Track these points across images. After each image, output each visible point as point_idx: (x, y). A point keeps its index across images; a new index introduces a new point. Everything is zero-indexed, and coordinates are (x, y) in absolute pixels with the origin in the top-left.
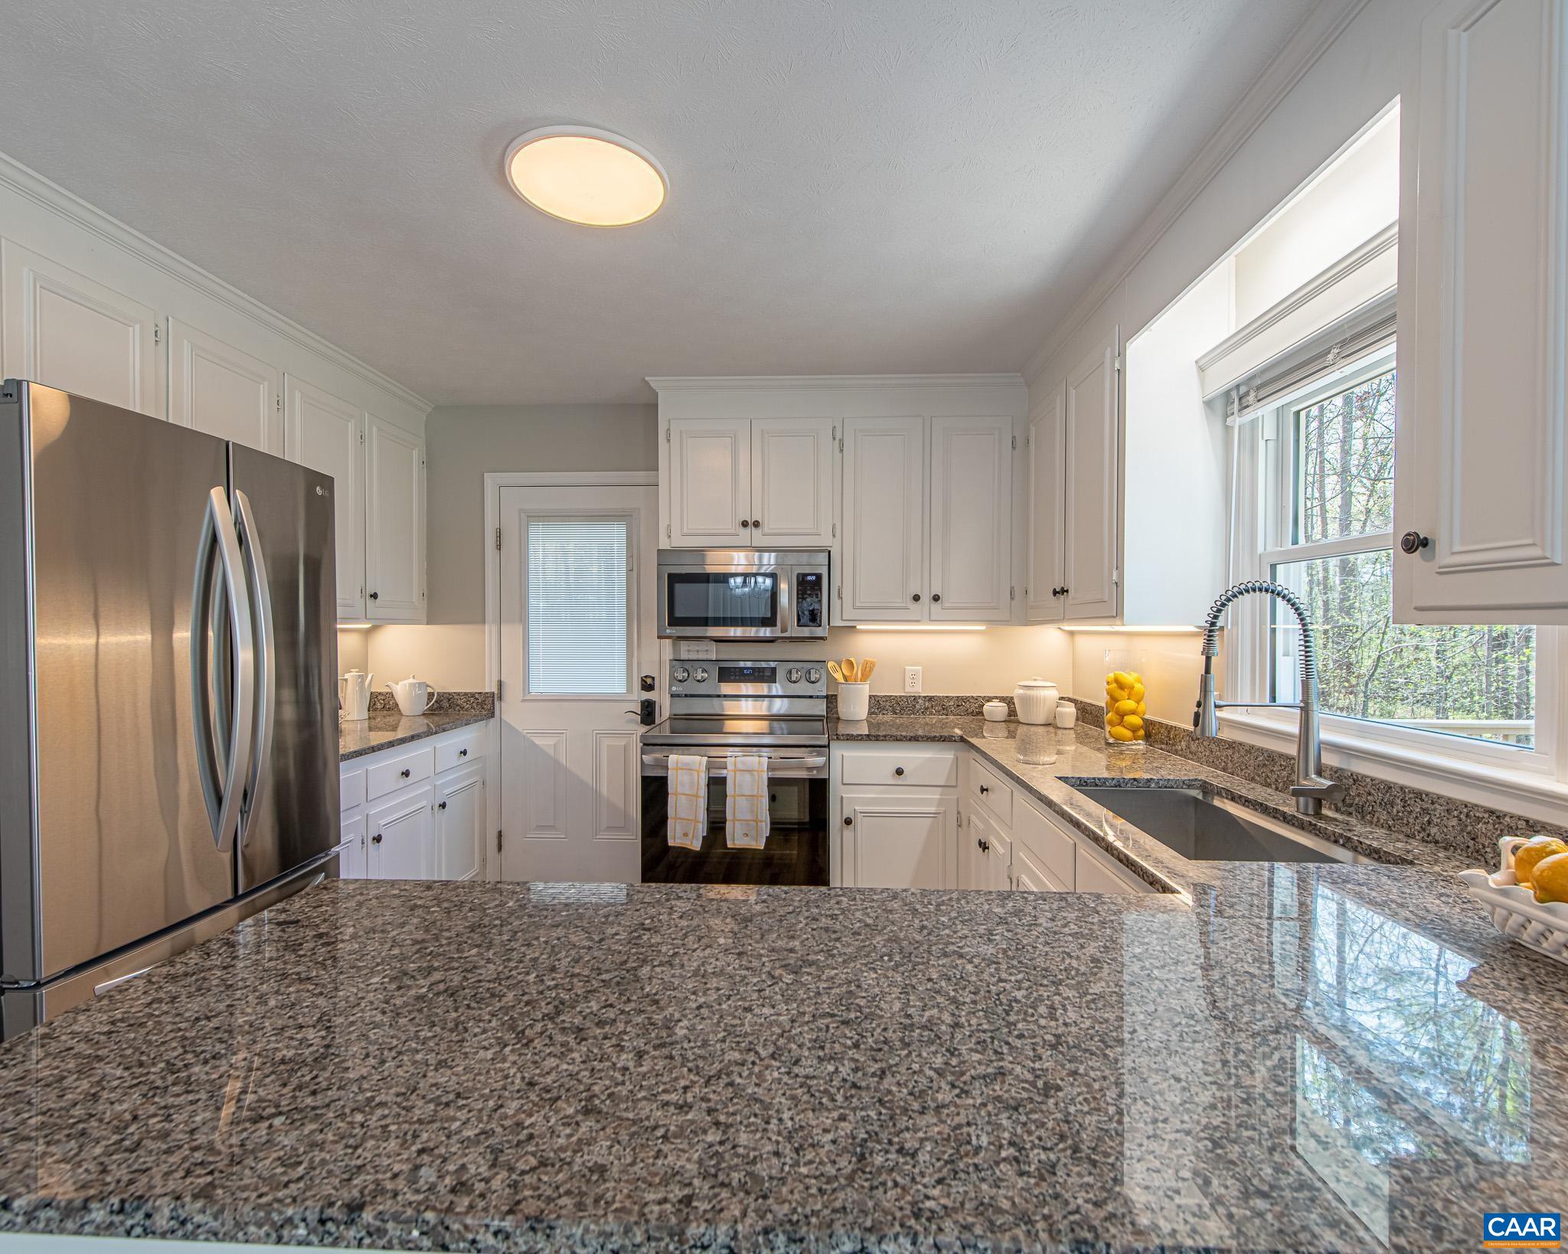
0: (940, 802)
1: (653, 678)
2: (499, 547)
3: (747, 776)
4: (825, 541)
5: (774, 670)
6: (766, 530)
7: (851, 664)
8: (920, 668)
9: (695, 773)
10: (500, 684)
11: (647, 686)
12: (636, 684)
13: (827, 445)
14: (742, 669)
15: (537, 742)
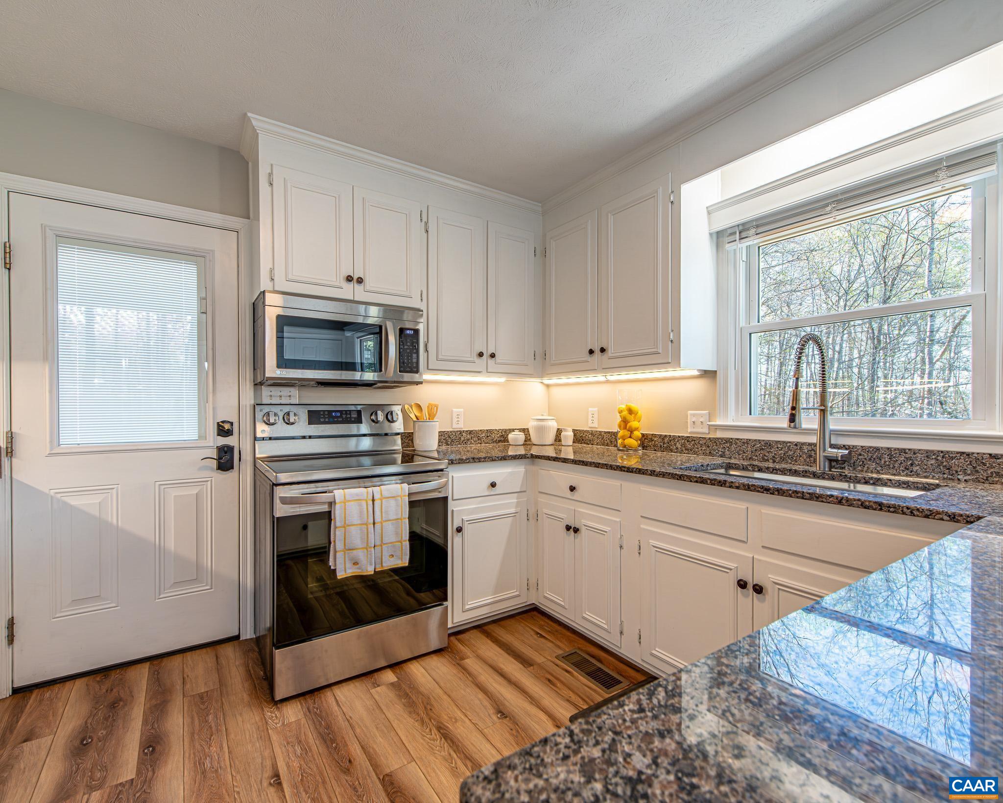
0: (518, 504)
1: (232, 424)
2: (9, 265)
4: (415, 303)
5: (359, 412)
6: (368, 288)
7: (419, 407)
8: (462, 410)
9: (364, 503)
10: (11, 436)
11: (223, 431)
12: (212, 430)
13: (417, 227)
14: (330, 412)
15: (72, 503)
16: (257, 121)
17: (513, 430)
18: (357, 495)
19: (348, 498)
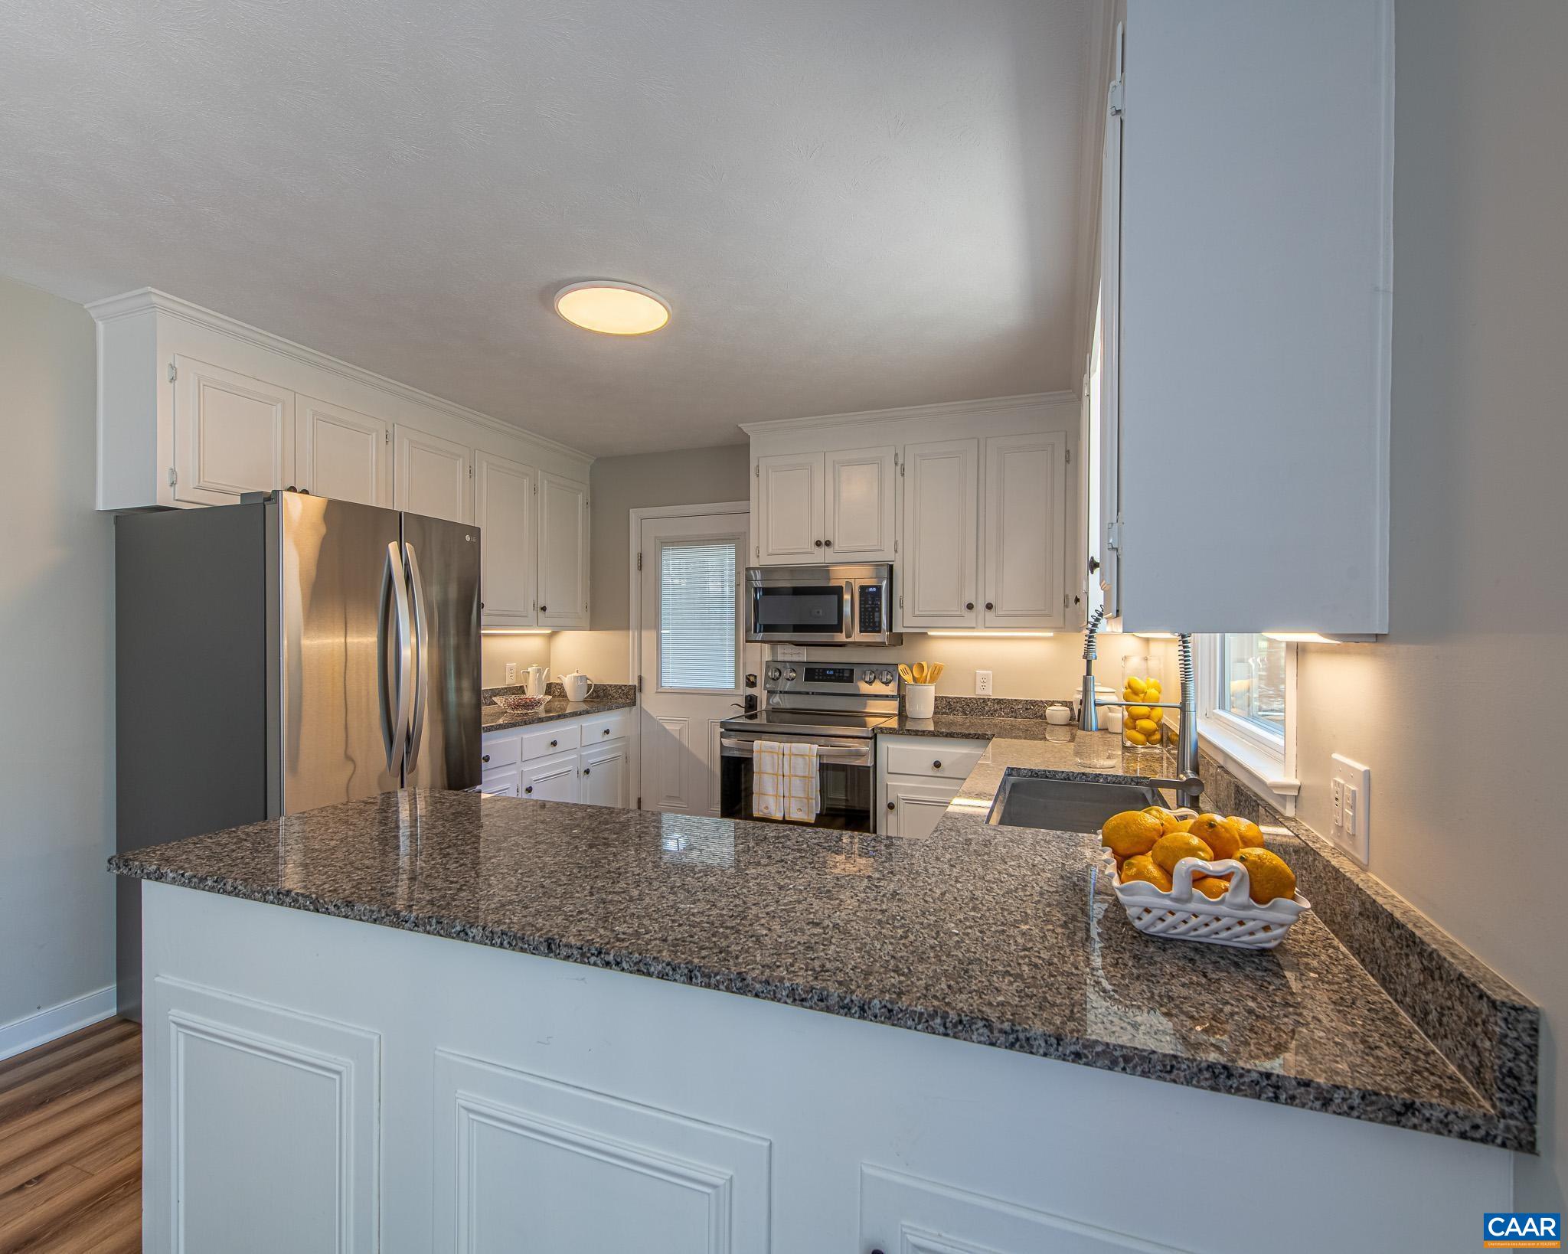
1: (756, 676)
2: (640, 568)
3: (800, 760)
4: (888, 556)
5: (852, 671)
6: (838, 548)
7: (920, 666)
8: (992, 672)
9: (776, 756)
10: (640, 678)
11: (751, 683)
12: (742, 681)
13: (890, 470)
14: (825, 670)
15: (667, 728)
16: (746, 427)
17: (1052, 703)
18: (771, 748)
19: (763, 749)
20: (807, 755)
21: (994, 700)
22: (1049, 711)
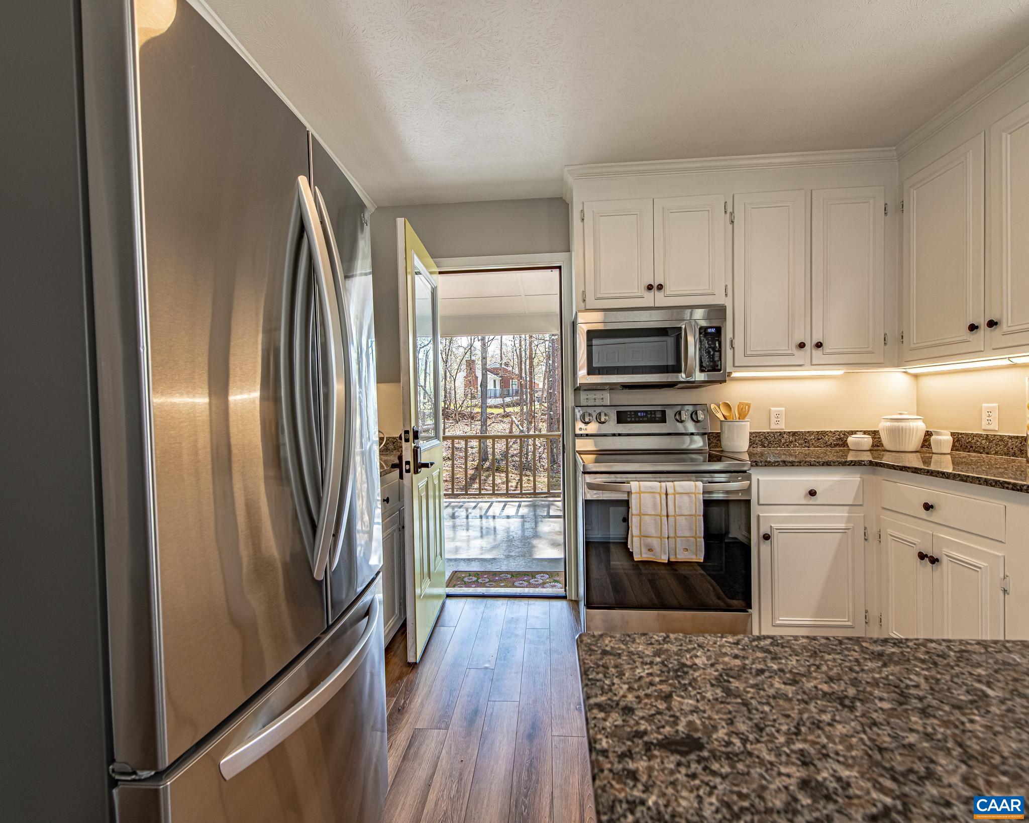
0: (849, 520)
3: (686, 498)
4: (719, 299)
5: (664, 412)
6: (668, 293)
7: (728, 406)
8: (783, 409)
9: (656, 496)
13: (722, 219)
14: (636, 412)
17: (856, 432)
18: (651, 488)
19: (642, 489)
20: (692, 493)
21: (789, 433)
22: (851, 439)
